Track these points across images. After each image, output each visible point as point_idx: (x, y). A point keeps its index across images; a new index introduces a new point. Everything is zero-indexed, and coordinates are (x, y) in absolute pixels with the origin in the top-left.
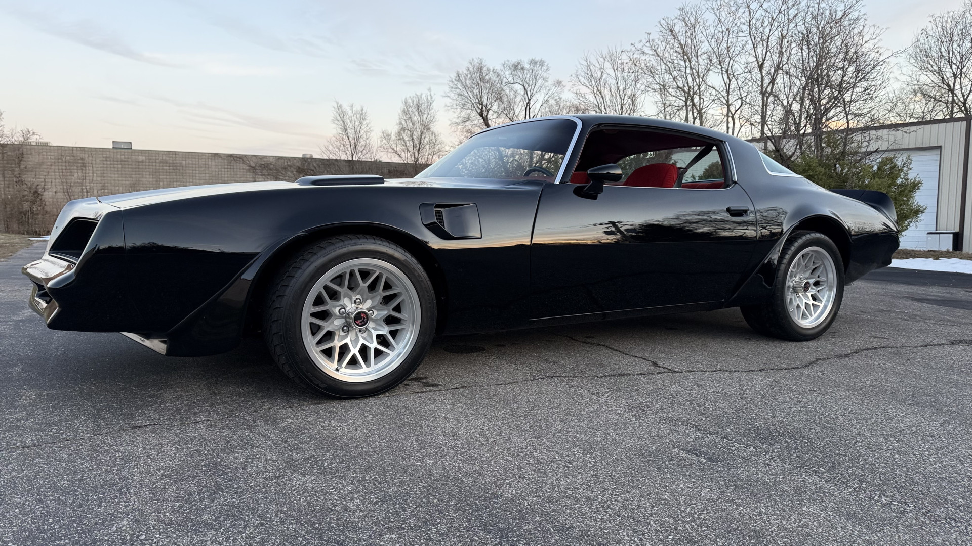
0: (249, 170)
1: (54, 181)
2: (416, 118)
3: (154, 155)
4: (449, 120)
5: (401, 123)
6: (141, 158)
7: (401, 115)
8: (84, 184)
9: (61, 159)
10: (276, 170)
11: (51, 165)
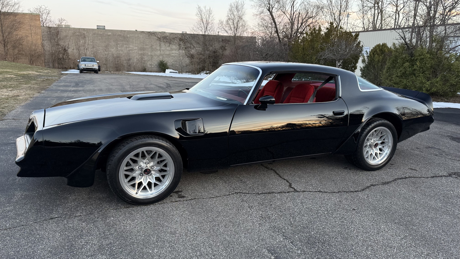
0: (158, 39)
1: (72, 44)
2: (235, 13)
3: (115, 32)
4: (253, 13)
5: (228, 16)
6: (109, 33)
7: (228, 12)
8: (85, 46)
9: (75, 34)
10: (170, 39)
11: (71, 37)
